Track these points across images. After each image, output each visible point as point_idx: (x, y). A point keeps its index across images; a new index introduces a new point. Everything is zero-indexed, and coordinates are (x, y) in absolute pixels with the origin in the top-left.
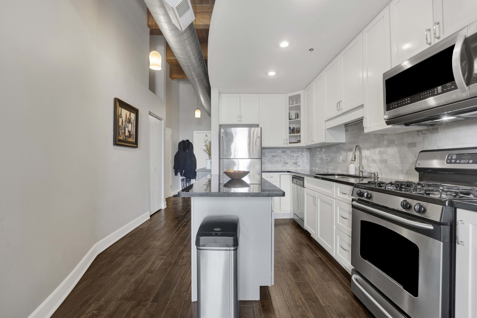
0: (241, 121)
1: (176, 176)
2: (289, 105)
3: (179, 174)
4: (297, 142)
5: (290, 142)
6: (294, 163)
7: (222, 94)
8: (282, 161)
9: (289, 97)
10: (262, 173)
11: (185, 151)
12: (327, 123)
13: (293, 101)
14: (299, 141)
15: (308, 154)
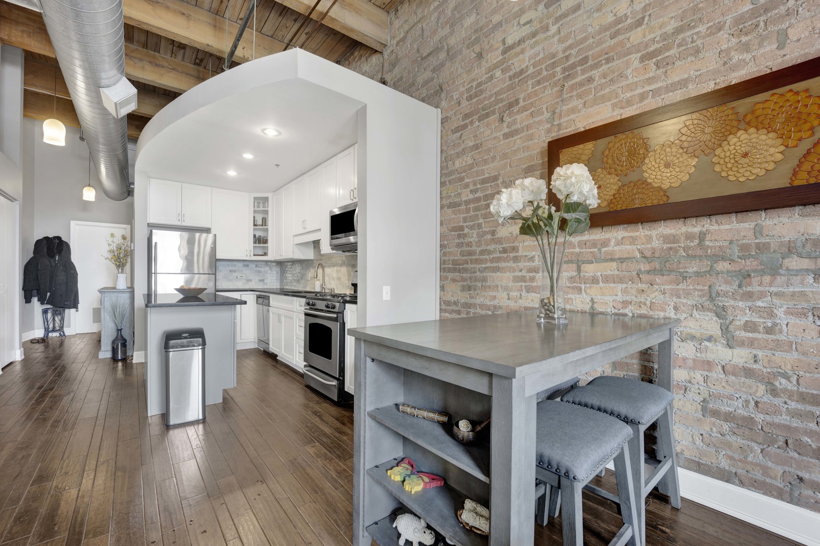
0: (182, 221)
1: (28, 305)
2: (254, 207)
3: (35, 300)
4: (263, 254)
5: (255, 254)
6: (260, 281)
8: (244, 277)
9: (254, 198)
11: (53, 257)
12: (296, 238)
13: (258, 203)
14: (265, 254)
15: (279, 269)
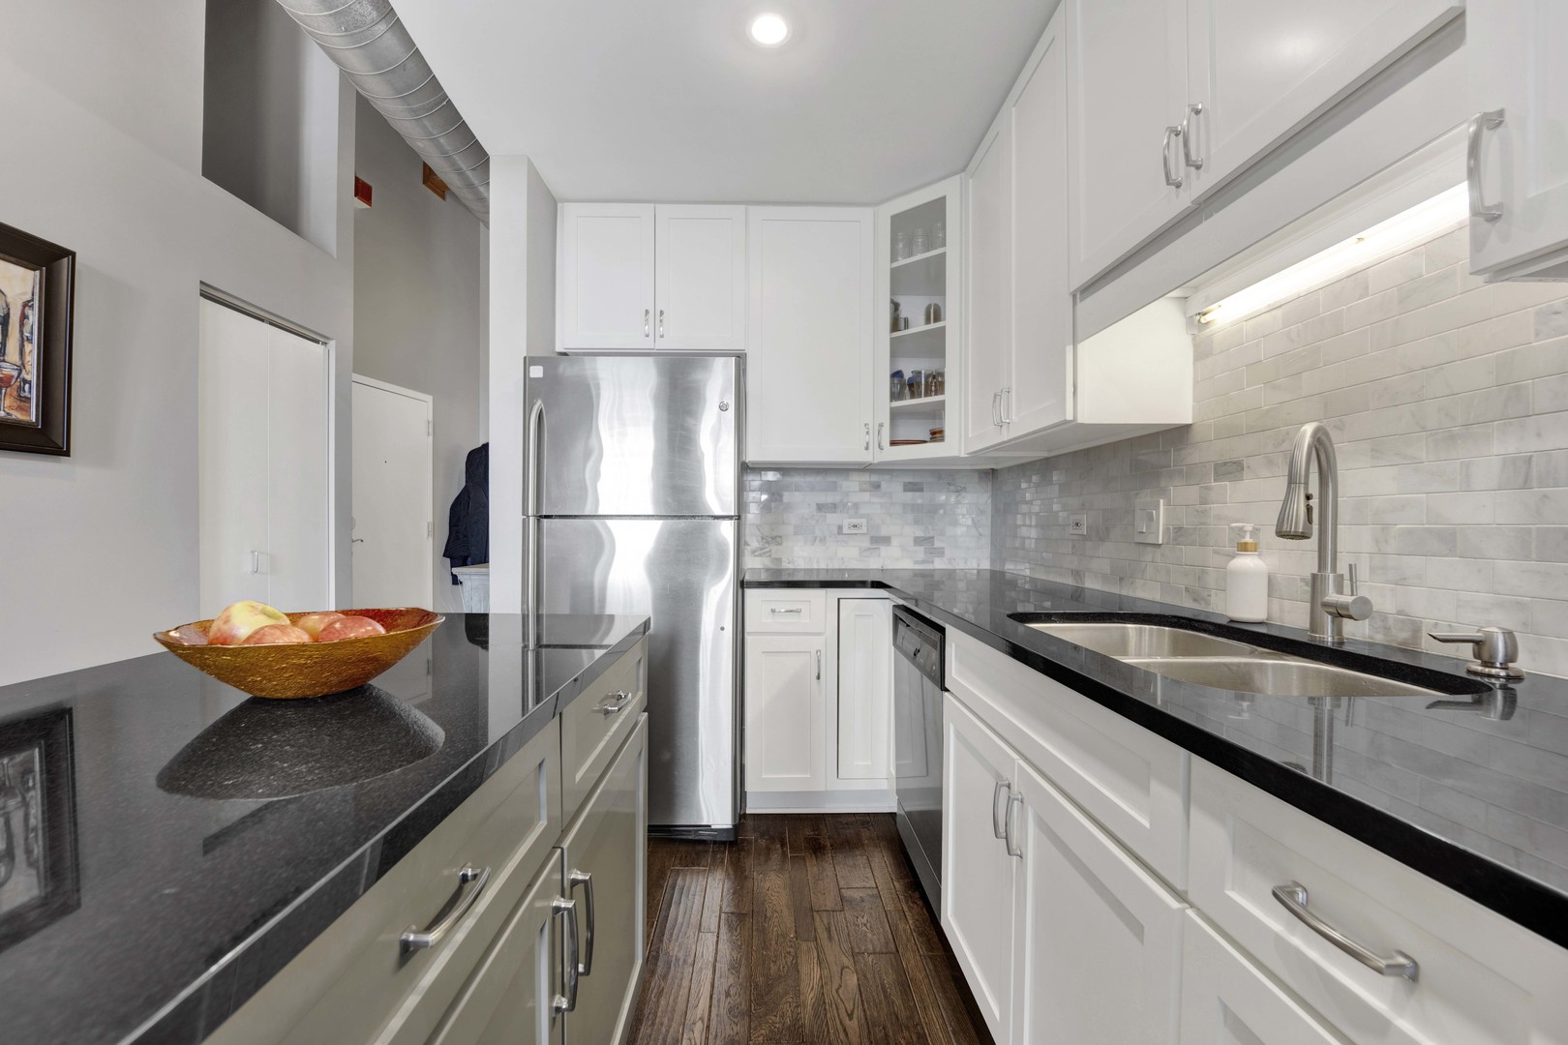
0: (658, 336)
2: (893, 259)
4: (925, 436)
5: (896, 438)
6: (921, 539)
7: (565, 204)
9: (895, 219)
10: (749, 592)
13: (914, 236)
14: (937, 435)
15: (985, 499)
